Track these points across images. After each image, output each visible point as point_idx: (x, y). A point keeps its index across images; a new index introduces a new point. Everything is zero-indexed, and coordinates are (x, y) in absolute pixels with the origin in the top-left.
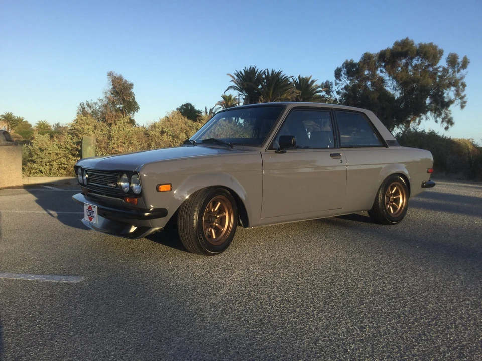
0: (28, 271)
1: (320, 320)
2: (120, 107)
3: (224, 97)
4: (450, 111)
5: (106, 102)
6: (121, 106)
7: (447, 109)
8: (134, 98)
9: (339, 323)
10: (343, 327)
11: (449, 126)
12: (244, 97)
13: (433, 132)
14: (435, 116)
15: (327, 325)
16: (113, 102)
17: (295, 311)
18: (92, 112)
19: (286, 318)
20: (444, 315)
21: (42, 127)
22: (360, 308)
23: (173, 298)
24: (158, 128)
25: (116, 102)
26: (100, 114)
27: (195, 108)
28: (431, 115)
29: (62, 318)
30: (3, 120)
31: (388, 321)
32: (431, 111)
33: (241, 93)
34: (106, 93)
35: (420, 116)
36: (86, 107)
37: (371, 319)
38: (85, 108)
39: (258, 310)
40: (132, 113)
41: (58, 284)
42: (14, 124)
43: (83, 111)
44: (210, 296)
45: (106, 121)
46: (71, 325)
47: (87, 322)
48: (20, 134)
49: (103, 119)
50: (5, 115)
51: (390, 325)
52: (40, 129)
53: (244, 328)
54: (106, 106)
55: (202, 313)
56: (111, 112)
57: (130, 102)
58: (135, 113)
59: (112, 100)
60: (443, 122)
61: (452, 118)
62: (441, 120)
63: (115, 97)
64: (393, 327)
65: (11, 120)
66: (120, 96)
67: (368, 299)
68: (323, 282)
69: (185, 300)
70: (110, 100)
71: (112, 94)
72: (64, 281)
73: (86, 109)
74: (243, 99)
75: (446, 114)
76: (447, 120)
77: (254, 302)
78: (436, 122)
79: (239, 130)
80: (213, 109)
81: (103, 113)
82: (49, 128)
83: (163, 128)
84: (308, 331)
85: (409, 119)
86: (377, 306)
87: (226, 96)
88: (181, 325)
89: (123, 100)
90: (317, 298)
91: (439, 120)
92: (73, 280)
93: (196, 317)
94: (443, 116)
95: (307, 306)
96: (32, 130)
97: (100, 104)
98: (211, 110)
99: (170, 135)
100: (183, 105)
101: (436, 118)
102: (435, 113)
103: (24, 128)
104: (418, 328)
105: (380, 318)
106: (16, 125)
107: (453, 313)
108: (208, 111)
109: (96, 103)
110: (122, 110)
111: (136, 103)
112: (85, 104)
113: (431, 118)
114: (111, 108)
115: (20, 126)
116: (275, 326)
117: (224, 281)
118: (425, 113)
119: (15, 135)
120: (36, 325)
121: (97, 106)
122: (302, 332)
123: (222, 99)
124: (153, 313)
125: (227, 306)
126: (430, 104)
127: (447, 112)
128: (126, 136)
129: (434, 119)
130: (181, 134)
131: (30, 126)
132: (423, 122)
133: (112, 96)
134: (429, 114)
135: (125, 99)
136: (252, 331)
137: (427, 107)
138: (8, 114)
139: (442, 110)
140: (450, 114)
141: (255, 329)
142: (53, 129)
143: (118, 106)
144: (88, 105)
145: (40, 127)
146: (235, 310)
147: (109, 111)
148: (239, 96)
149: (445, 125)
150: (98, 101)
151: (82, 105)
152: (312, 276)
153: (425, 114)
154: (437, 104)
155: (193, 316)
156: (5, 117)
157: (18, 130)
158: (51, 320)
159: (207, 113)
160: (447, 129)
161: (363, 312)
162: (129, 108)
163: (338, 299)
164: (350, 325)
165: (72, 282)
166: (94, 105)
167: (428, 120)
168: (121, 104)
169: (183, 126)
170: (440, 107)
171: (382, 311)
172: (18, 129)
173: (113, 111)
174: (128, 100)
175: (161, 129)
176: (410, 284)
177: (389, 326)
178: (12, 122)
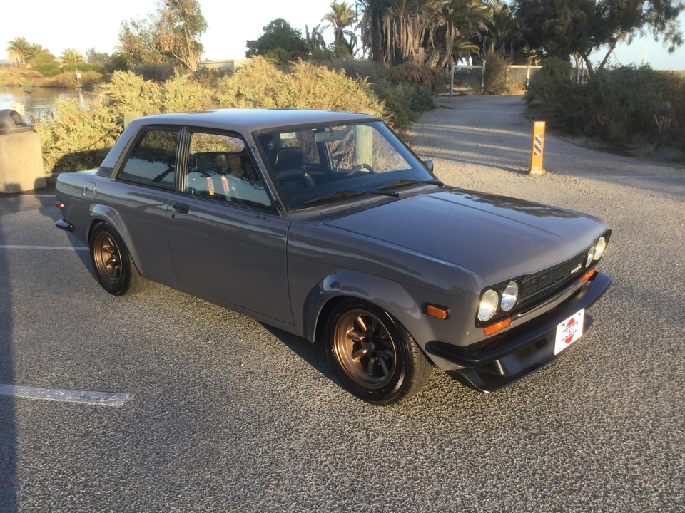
0: (57, 383)
1: (429, 481)
2: (180, 26)
3: (334, 8)
4: (678, 22)
5: (158, 18)
6: (182, 23)
7: (674, 19)
8: (199, 11)
9: (454, 487)
10: (457, 496)
11: (676, 46)
12: (363, 8)
13: (647, 66)
14: (654, 30)
15: (437, 492)
16: (170, 18)
17: (399, 464)
18: (140, 35)
19: (385, 479)
20: (594, 470)
21: (70, 58)
22: (485, 457)
23: (243, 439)
24: (232, 89)
25: (174, 17)
26: (151, 37)
27: (291, 26)
28: (649, 28)
29: (100, 481)
30: (13, 49)
31: (517, 483)
32: (650, 21)
33: (359, 2)
34: (158, 4)
35: (631, 31)
36: (130, 26)
37: (496, 479)
38: (129, 29)
39: (350, 463)
40: (198, 34)
41: (95, 410)
42: (29, 54)
43: (127, 34)
44: (290, 435)
45: (160, 47)
46: (111, 494)
47: (131, 490)
48: (39, 71)
49: (157, 44)
50: (15, 41)
51: (519, 491)
52: (67, 60)
53: (329, 498)
54: (159, 25)
55: (278, 471)
56: (168, 34)
57: (194, 17)
58: (203, 33)
59: (168, 14)
60: (666, 39)
61: (680, 33)
62: (664, 36)
63: (172, 9)
64: (522, 495)
65: (26, 49)
66: (179, 9)
67: (499, 437)
68: (444, 400)
69: (257, 445)
70: (164, 15)
71: (167, 5)
72: (102, 403)
73: (131, 31)
74: (363, 11)
75: (672, 26)
76: (673, 36)
77: (347, 446)
78: (656, 39)
79: (351, 85)
80: (317, 27)
81: (156, 35)
82: (80, 59)
83: (239, 88)
84: (411, 504)
85: (615, 36)
86: (507, 452)
87: (338, 6)
88: (249, 495)
89: (184, 14)
90: (431, 436)
91: (661, 36)
92: (116, 402)
93: (270, 479)
94: (668, 29)
95: (416, 453)
96: (56, 63)
97: (150, 21)
98: (314, 30)
99: (250, 100)
100: (272, 23)
101: (656, 34)
102: (656, 26)
103: (45, 61)
104: (556, 497)
105: (508, 477)
106: (33, 56)
107: (607, 465)
108: (311, 32)
109: (144, 21)
110: (183, 30)
111: (202, 18)
112: (129, 22)
113: (648, 33)
114: (166, 27)
115: (38, 57)
116: (370, 495)
117: (311, 402)
118: (639, 26)
119: (33, 73)
120: (66, 496)
121: (146, 24)
122: (404, 506)
123: (331, 11)
124: (215, 471)
125: (311, 455)
126: (649, 11)
127: (673, 23)
128: (185, 106)
129: (652, 35)
130: (266, 98)
131: (53, 57)
132: (635, 40)
133: (167, 7)
134: (646, 27)
135: (187, 12)
136: (339, 505)
137: (643, 17)
138: (19, 39)
139: (666, 22)
140: (678, 26)
141: (343, 502)
142: (86, 60)
143: (177, 24)
144: (134, 24)
145: (68, 58)
146: (321, 462)
147: (165, 32)
148: (357, 6)
149: (670, 44)
150: (148, 17)
151: (124, 24)
152: (430, 389)
153: (639, 28)
154: (660, 12)
155: (265, 477)
156: (15, 44)
157: (35, 64)
158: (85, 486)
159: (308, 34)
160: (671, 50)
161: (487, 464)
162: (193, 26)
163: (459, 438)
164: (467, 490)
165: (113, 405)
166: (142, 24)
167: (644, 36)
168: (181, 20)
169: (268, 82)
170: (663, 16)
171: (513, 461)
172: (37, 62)
173: (170, 31)
174: (190, 13)
175: (236, 89)
176: (560, 405)
177: (517, 493)
178: (26, 51)
